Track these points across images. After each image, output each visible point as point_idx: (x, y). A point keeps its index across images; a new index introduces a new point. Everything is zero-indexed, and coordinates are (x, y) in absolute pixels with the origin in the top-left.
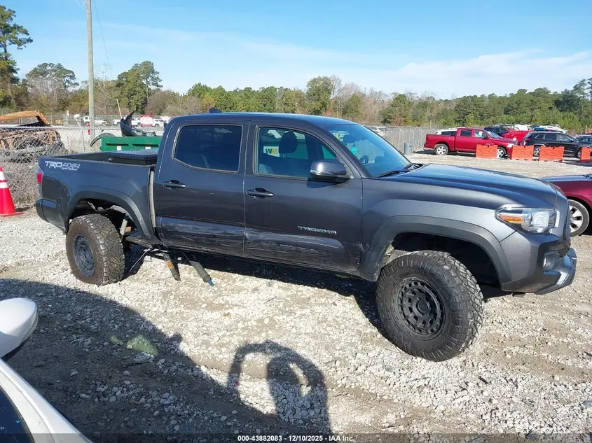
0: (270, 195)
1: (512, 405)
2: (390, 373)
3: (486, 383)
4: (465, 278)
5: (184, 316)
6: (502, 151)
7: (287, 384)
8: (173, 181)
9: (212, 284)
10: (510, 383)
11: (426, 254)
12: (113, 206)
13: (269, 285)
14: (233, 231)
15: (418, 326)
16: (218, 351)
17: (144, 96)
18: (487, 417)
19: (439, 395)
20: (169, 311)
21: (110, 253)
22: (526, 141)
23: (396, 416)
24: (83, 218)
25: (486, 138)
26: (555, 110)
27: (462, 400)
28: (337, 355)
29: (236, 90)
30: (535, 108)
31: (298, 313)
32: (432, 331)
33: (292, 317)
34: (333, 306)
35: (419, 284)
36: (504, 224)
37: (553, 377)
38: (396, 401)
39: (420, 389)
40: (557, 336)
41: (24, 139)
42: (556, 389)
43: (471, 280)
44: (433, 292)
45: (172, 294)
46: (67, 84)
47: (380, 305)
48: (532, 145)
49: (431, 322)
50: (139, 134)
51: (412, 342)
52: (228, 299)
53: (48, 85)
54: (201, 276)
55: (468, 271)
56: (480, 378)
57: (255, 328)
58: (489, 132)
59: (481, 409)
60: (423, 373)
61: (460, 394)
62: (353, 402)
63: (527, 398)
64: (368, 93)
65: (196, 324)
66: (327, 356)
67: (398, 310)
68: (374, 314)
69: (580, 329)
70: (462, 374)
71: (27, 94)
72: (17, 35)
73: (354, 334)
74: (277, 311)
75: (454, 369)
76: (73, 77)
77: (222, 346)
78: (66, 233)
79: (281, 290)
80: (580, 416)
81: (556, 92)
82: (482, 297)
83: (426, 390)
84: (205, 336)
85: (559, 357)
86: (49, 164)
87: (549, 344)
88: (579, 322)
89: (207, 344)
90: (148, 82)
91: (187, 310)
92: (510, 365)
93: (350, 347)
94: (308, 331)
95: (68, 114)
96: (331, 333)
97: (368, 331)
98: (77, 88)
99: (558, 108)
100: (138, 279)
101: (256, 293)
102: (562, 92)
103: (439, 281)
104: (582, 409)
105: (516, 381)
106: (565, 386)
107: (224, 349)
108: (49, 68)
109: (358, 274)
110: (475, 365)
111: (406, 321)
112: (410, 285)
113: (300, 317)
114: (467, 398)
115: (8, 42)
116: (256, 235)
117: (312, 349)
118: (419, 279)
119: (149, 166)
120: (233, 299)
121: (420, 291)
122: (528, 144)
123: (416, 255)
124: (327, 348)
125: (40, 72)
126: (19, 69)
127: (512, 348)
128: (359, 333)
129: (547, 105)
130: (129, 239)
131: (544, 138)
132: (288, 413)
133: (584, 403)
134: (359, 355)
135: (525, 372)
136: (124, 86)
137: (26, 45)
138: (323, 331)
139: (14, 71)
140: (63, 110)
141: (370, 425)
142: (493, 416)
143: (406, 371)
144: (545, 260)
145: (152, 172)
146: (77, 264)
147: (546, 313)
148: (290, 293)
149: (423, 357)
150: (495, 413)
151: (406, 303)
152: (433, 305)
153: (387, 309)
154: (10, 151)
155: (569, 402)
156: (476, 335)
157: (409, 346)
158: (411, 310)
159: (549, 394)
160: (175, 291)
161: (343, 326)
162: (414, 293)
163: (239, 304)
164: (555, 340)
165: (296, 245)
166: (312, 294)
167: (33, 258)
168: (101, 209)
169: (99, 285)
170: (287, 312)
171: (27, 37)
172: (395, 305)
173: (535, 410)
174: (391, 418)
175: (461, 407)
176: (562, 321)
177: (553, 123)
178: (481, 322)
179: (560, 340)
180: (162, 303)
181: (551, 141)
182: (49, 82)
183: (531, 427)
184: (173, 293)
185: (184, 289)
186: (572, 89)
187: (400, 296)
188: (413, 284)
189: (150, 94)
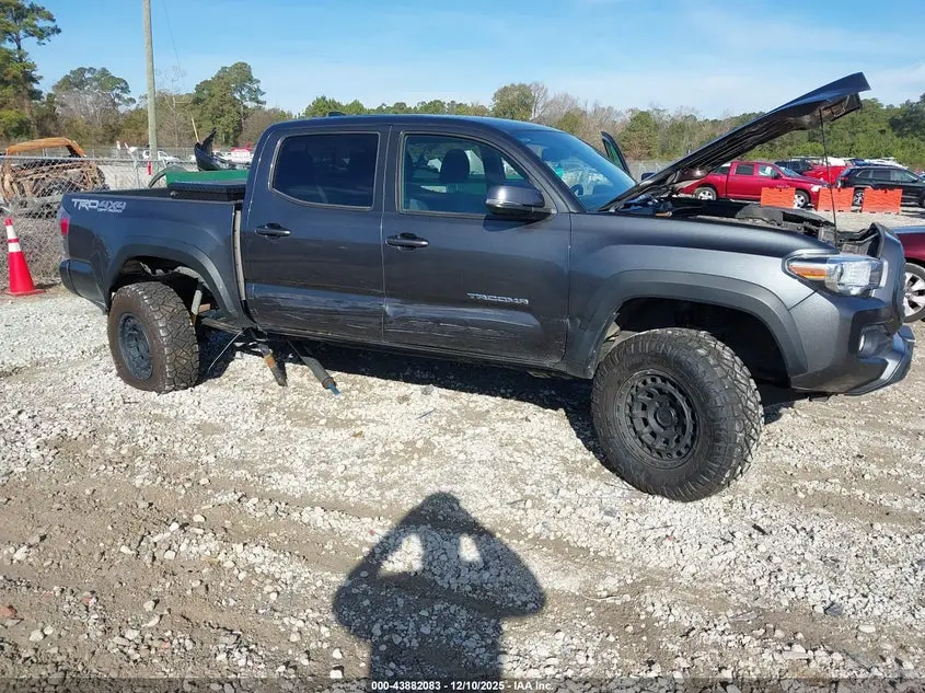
0: (424, 243)
1: (803, 565)
2: (611, 518)
3: (764, 533)
4: (733, 369)
5: (292, 436)
6: (802, 198)
7: (448, 533)
8: (271, 226)
9: (336, 391)
10: (802, 533)
11: (670, 332)
12: (180, 268)
13: (425, 393)
14: (365, 303)
15: (657, 447)
16: (343, 487)
17: (237, 118)
18: (763, 583)
19: (688, 550)
20: (267, 429)
21: (175, 341)
22: (842, 181)
23: (620, 581)
24: (133, 287)
25: (777, 177)
26: (890, 134)
27: (723, 557)
28: (527, 492)
29: (381, 107)
30: (858, 132)
31: (470, 432)
32: (679, 453)
33: (460, 438)
34: (525, 423)
35: (659, 380)
36: (796, 281)
37: (872, 525)
38: (619, 559)
39: (659, 541)
40: (880, 466)
41: (48, 181)
42: (876, 543)
43: (741, 372)
44: (681, 392)
45: (273, 406)
46: (116, 100)
47: (598, 415)
48: (851, 186)
49: (677, 441)
50: (224, 166)
51: (647, 472)
52: (362, 412)
53: (86, 103)
54: (319, 380)
55: (737, 358)
56: (755, 527)
57: (402, 454)
58: (783, 168)
59: (754, 571)
60: (663, 519)
61: (721, 548)
62: (551, 560)
63: (829, 555)
64: (590, 109)
65: (309, 448)
66: (513, 493)
67: (624, 421)
68: (588, 433)
69: (918, 455)
70: (725, 521)
71: (54, 118)
72: (35, 22)
73: (556, 462)
74: (437, 430)
75: (714, 513)
76: (125, 89)
77: (347, 479)
78: (107, 311)
79: (443, 400)
80: (912, 580)
81: (891, 106)
82: (759, 399)
83: (668, 543)
84: (323, 465)
85: (881, 497)
86: (78, 203)
87: (867, 477)
88: (916, 446)
89: (326, 476)
90: (242, 96)
91: (295, 429)
92: (803, 507)
93: (548, 481)
94: (484, 458)
95: (119, 147)
96: (520, 460)
97: (579, 457)
98: (133, 107)
99: (894, 131)
100: (219, 385)
101: (405, 404)
102: (902, 106)
103: (691, 373)
104: (915, 571)
105: (812, 531)
106: (891, 538)
107: (352, 484)
108: (87, 75)
109: (563, 368)
110: (748, 508)
111: (638, 440)
112: (645, 383)
113: (474, 437)
114: (732, 555)
115: (22, 33)
116: (402, 310)
117: (490, 483)
118: (657, 372)
119: (233, 202)
120: (368, 413)
121: (660, 391)
122: (844, 186)
123: (655, 335)
124: (513, 482)
125: (75, 81)
126: (41, 77)
127: (807, 483)
128: (564, 460)
129: (877, 126)
130: (206, 321)
131: (871, 176)
132: (449, 576)
133: (919, 562)
134: (563, 492)
135: (825, 517)
136: (206, 102)
137: (52, 37)
138: (507, 458)
139: (34, 80)
140: (112, 142)
141: (577, 594)
142: (773, 580)
143: (637, 515)
144: (863, 340)
145: (239, 212)
146: (126, 360)
147: (863, 433)
148: (457, 405)
149: (664, 495)
150: (776, 577)
151: (639, 413)
152: (681, 413)
153: (608, 422)
154: (27, 199)
155: (895, 561)
156: (749, 459)
157: (643, 478)
158: (646, 422)
159: (864, 549)
160: (279, 401)
161: (539, 451)
162: (650, 395)
163: (376, 419)
164: (877, 472)
165: (466, 323)
166: (492, 405)
167: (59, 355)
168: (159, 272)
169: (159, 392)
170: (452, 431)
171: (51, 24)
172: (622, 416)
173: (841, 573)
174: (612, 583)
175: (722, 567)
176: (888, 444)
177: (886, 156)
178: (756, 437)
179: (885, 471)
180: (257, 417)
181: (883, 180)
182: (90, 98)
183: (833, 597)
184: (275, 403)
185: (294, 397)
186: (918, 100)
187: (629, 400)
188: (649, 381)
189: (246, 116)
